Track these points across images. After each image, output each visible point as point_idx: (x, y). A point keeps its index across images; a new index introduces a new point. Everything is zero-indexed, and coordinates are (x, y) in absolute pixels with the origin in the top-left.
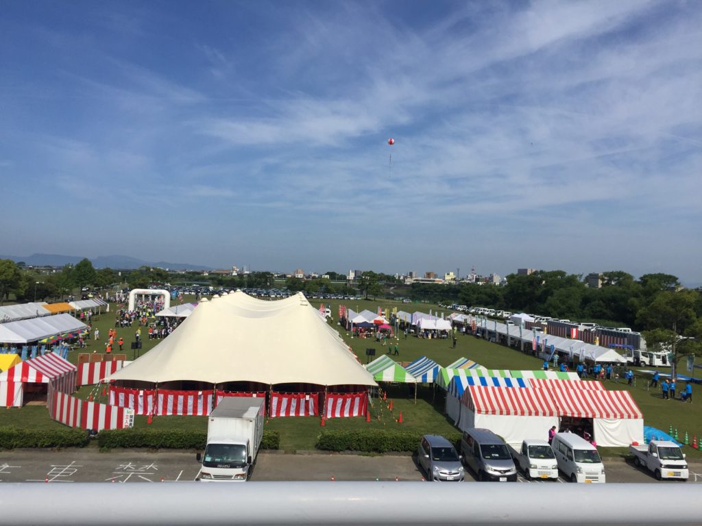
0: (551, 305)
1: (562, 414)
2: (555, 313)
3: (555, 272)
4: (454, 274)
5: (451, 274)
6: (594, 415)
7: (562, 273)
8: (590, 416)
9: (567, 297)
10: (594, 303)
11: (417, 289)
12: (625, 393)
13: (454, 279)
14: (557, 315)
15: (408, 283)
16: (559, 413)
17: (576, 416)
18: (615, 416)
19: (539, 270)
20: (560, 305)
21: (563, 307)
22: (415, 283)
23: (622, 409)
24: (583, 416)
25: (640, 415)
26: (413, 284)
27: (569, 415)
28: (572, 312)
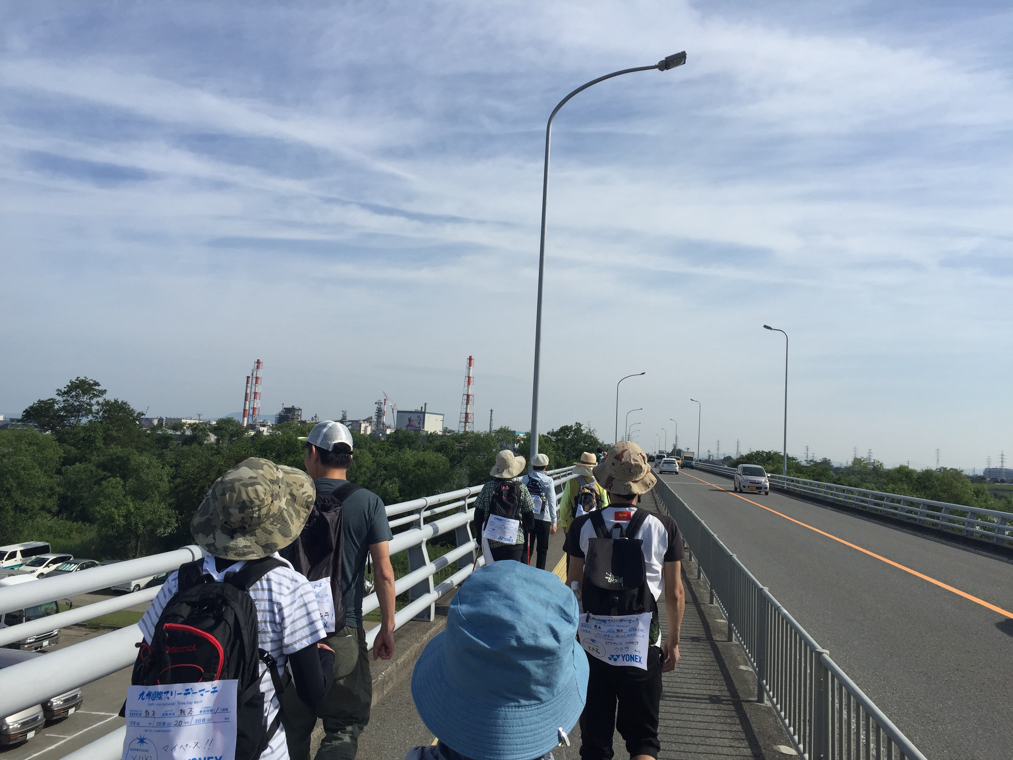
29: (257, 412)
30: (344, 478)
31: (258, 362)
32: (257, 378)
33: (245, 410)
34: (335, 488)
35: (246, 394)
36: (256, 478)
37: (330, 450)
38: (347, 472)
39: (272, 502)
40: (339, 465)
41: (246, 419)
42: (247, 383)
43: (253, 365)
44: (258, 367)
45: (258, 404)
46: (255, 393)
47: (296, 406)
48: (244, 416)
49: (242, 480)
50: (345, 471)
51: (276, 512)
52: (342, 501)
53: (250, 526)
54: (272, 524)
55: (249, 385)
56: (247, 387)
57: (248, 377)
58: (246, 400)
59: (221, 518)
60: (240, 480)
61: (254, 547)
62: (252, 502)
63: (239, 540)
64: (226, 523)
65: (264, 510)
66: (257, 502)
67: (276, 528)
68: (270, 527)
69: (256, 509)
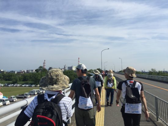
25: (2, 94)
30: (86, 76)
39: (63, 76)
40: (85, 73)
51: (63, 79)
59: (49, 82)
60: (54, 70)
61: (60, 88)
62: (59, 75)
63: (55, 86)
64: (50, 82)
65: (61, 77)
66: (60, 75)
67: (64, 83)
68: (62, 83)
69: (60, 76)
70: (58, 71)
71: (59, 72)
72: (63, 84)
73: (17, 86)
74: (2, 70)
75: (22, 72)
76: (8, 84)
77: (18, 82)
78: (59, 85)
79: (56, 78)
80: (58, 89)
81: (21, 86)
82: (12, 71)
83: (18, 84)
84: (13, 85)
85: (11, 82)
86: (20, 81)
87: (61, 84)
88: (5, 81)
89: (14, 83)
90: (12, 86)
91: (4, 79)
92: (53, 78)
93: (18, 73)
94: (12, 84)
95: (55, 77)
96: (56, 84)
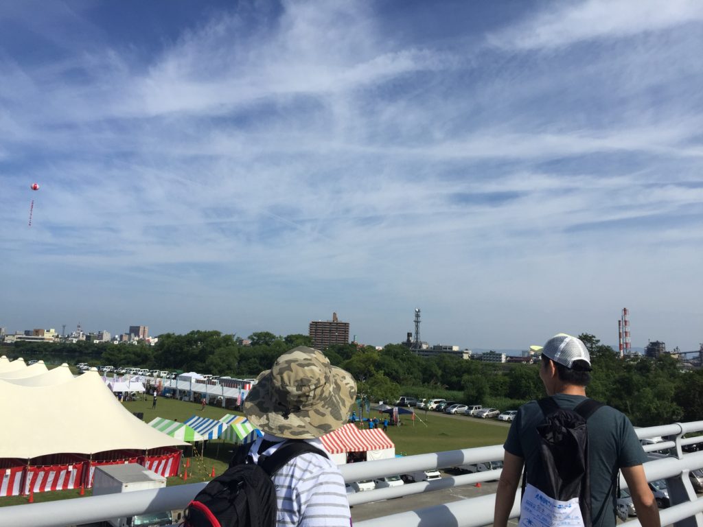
0: (212, 363)
1: (348, 450)
2: (215, 370)
3: (212, 332)
4: (55, 332)
5: (52, 330)
6: (367, 449)
7: (217, 333)
8: (365, 450)
9: (227, 356)
10: (250, 360)
11: (21, 348)
12: (380, 429)
13: (57, 337)
14: (217, 372)
15: (9, 342)
16: (346, 450)
17: (357, 450)
18: (380, 448)
19: (196, 330)
20: (221, 363)
21: (224, 365)
22: (20, 342)
23: (382, 442)
24: (361, 450)
25: (393, 445)
26: (16, 342)
27: (353, 450)
28: (231, 369)
29: (629, 346)
30: (584, 394)
31: (625, 310)
32: (625, 322)
33: (620, 345)
34: (577, 405)
35: (620, 333)
36: (310, 360)
37: (569, 366)
38: (586, 388)
39: (325, 383)
40: (579, 382)
41: (622, 351)
42: (620, 325)
43: (621, 313)
44: (625, 314)
45: (629, 340)
46: (626, 332)
47: (660, 341)
48: (620, 349)
49: (297, 361)
50: (584, 388)
51: (327, 395)
52: (586, 419)
53: (304, 406)
54: (323, 406)
55: (621, 326)
56: (619, 328)
57: (619, 321)
58: (620, 337)
59: (274, 400)
60: (295, 361)
61: (308, 428)
62: (309, 381)
63: (294, 420)
64: (280, 404)
65: (318, 391)
66: (314, 381)
67: (327, 411)
68: (322, 410)
69: (313, 387)
70: (308, 365)
71: (312, 371)
72: (323, 415)
73: (478, 416)
74: (455, 348)
75: (528, 359)
76: (449, 404)
77: (488, 399)
78: (307, 419)
79: (300, 392)
80: (300, 433)
81: (495, 418)
82: (492, 353)
83: (485, 406)
84: (466, 408)
85: (460, 395)
86: (496, 396)
87: (317, 412)
88: (447, 388)
89: (470, 402)
90: (463, 414)
91: (443, 383)
92: (288, 392)
93: (512, 359)
94: (463, 403)
95: (294, 389)
96: (297, 410)
